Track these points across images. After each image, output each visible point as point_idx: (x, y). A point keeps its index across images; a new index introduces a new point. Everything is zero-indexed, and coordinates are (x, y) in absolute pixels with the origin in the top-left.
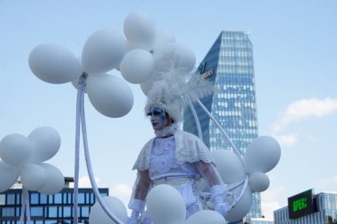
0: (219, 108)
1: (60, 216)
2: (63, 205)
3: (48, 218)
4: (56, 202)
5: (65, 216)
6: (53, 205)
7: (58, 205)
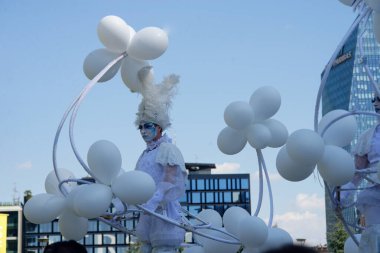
0: (358, 91)
1: (203, 201)
2: (205, 191)
3: (192, 204)
4: (199, 188)
5: (208, 201)
6: (196, 191)
7: (201, 191)
